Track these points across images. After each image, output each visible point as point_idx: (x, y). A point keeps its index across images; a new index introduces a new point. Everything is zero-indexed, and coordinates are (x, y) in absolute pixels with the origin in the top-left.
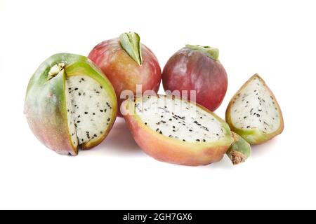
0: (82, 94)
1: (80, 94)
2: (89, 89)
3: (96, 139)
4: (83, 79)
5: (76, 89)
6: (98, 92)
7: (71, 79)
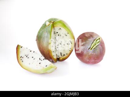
0: (59, 35)
1: (58, 35)
2: (63, 34)
3: (64, 57)
4: (60, 29)
5: (57, 33)
6: (66, 35)
7: (55, 28)
